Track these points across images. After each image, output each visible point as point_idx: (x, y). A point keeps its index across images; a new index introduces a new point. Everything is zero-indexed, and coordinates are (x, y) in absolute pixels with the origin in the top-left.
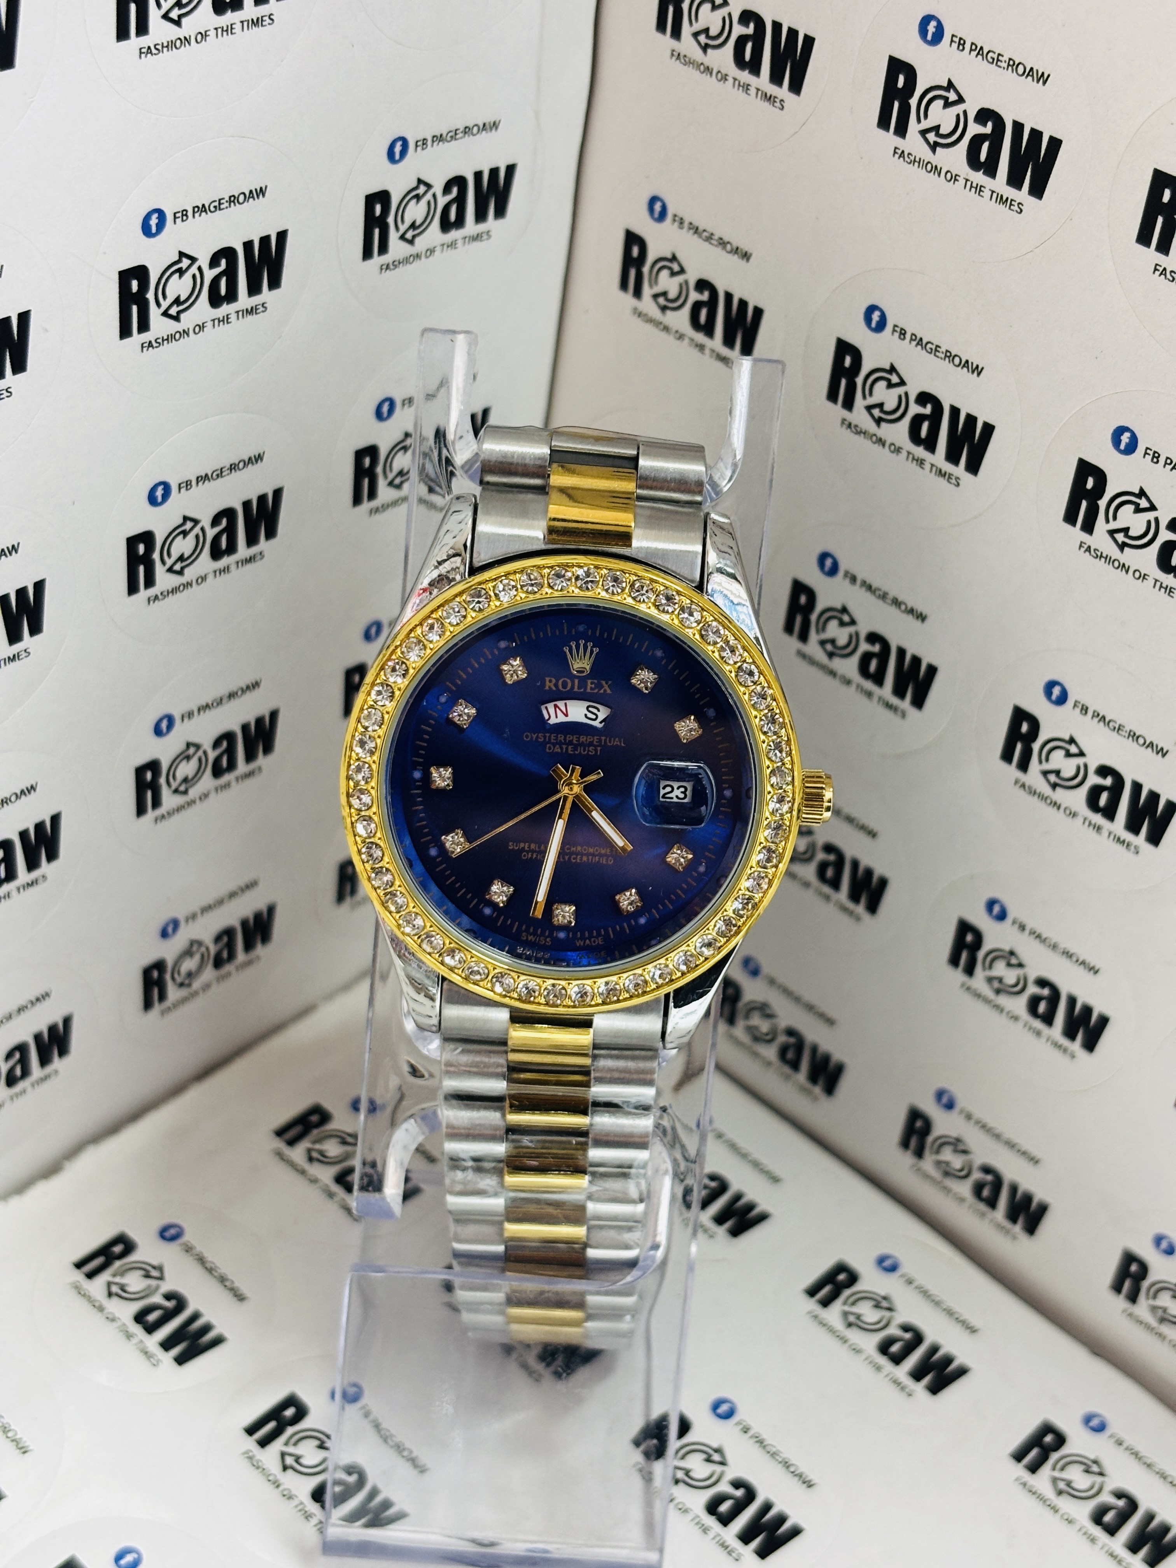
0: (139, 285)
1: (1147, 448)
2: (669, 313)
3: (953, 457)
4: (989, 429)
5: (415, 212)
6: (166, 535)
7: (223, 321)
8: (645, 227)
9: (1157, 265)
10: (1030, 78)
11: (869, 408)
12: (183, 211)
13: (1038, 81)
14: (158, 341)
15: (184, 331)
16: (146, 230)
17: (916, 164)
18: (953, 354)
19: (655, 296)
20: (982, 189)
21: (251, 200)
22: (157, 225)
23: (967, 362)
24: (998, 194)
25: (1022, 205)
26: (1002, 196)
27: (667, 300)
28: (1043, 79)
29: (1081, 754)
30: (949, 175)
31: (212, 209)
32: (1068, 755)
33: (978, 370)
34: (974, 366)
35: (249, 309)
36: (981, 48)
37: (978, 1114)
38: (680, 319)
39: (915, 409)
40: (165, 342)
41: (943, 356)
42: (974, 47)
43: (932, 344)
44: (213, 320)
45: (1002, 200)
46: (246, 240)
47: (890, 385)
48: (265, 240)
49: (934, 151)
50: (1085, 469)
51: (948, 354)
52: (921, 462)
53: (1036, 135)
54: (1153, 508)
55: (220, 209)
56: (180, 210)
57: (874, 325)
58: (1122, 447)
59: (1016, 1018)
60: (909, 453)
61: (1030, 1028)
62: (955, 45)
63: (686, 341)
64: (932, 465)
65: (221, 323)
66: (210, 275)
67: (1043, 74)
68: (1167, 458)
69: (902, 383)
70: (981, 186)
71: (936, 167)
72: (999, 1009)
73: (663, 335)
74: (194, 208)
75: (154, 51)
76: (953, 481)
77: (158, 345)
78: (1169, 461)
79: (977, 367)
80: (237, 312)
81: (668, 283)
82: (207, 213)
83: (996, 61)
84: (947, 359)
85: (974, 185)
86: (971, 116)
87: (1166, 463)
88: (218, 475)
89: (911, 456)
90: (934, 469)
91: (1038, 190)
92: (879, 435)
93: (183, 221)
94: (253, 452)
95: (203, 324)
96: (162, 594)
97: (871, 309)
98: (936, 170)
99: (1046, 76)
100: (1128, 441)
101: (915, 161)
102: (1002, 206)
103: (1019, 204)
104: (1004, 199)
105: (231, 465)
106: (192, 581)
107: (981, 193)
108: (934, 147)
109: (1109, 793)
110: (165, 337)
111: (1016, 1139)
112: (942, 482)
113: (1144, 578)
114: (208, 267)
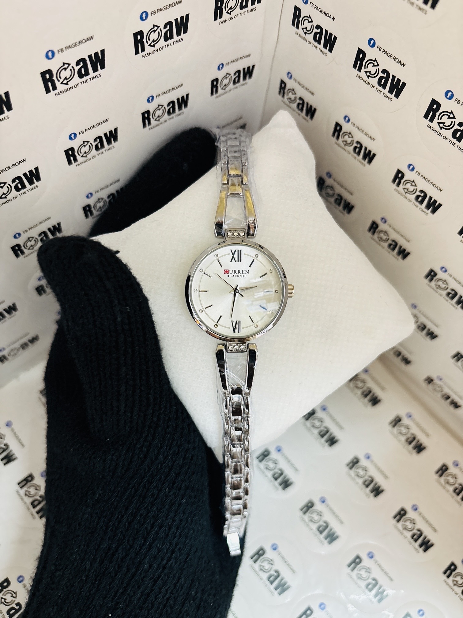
7: (169, 45)
15: (156, 50)
31: (164, 9)
55: (166, 9)
66: (164, 31)
80: (173, 42)
110: (150, 53)
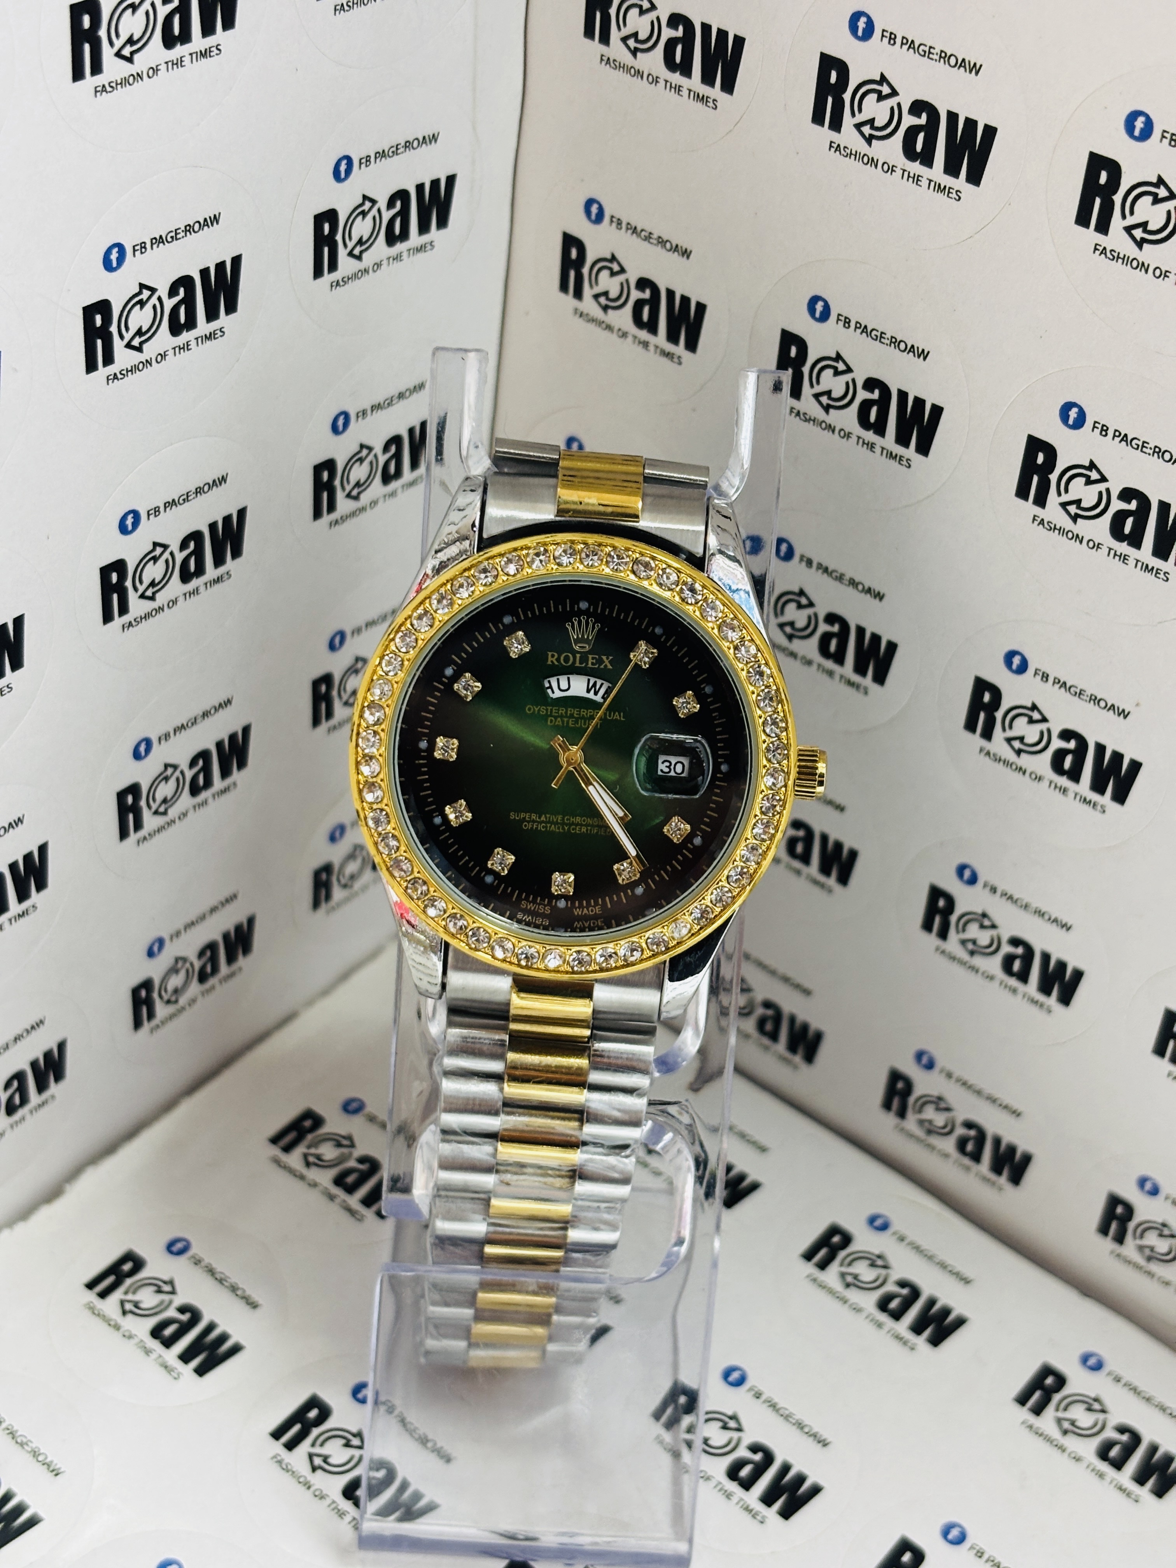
0: (103, 320)
1: (1095, 422)
2: (610, 312)
3: (902, 439)
4: (937, 411)
5: (362, 228)
6: (138, 561)
7: (183, 348)
8: (582, 229)
9: (1096, 245)
10: (962, 69)
11: (817, 396)
12: (141, 244)
13: (971, 71)
14: (123, 372)
15: (147, 361)
16: (108, 266)
17: (853, 157)
18: (898, 341)
19: (596, 297)
20: (920, 178)
21: (206, 228)
22: (117, 259)
23: (913, 346)
24: (936, 183)
25: (960, 192)
26: (939, 185)
27: (608, 299)
28: (975, 69)
29: (1044, 720)
30: (886, 167)
31: (169, 239)
32: (1031, 721)
33: (923, 355)
34: (920, 351)
35: (208, 335)
36: (913, 42)
37: (957, 1073)
38: (623, 318)
39: (863, 395)
40: (130, 373)
41: (888, 342)
42: (905, 41)
43: (878, 331)
44: (174, 348)
45: (940, 189)
46: (202, 267)
47: (837, 373)
48: (220, 266)
49: (870, 144)
50: (1034, 445)
51: (894, 340)
52: (871, 446)
53: (971, 124)
54: (1103, 479)
55: (177, 239)
56: (139, 242)
57: (818, 315)
58: (1071, 422)
59: (991, 978)
60: (859, 438)
61: (1006, 986)
62: (886, 40)
63: (630, 339)
64: (883, 449)
65: (182, 351)
66: (169, 304)
67: (975, 64)
68: (1116, 431)
69: (849, 370)
70: (919, 176)
71: (873, 159)
72: (974, 969)
73: (607, 333)
74: (152, 240)
75: (109, 89)
76: (905, 463)
77: (122, 376)
78: (1117, 434)
79: (923, 351)
80: (197, 339)
81: (609, 284)
82: (164, 244)
83: (928, 53)
84: (893, 345)
85: (912, 175)
86: (905, 109)
87: (1114, 436)
88: (184, 500)
89: (861, 441)
90: (885, 452)
91: (975, 178)
92: (828, 422)
93: (142, 253)
94: (217, 475)
95: (165, 353)
96: (135, 620)
97: (814, 300)
98: (873, 162)
99: (978, 67)
100: (1076, 416)
101: (851, 154)
102: (940, 195)
103: (957, 191)
104: (942, 187)
105: (196, 489)
106: (163, 606)
107: (919, 183)
108: (869, 140)
109: (1073, 756)
110: (129, 369)
111: (997, 1094)
112: (894, 464)
113: (1098, 547)
114: (167, 296)
